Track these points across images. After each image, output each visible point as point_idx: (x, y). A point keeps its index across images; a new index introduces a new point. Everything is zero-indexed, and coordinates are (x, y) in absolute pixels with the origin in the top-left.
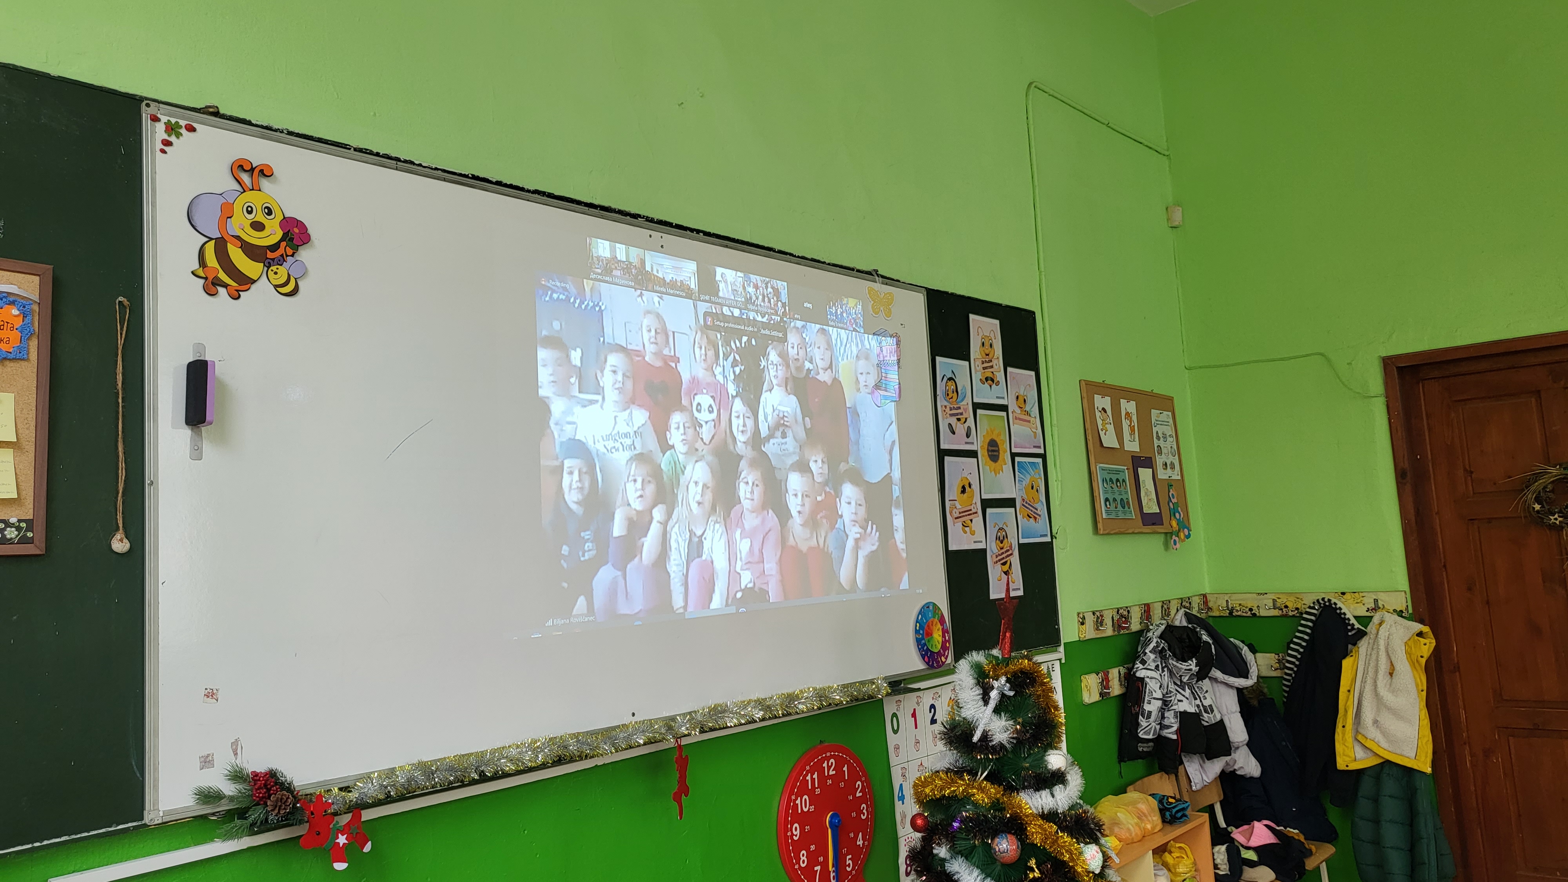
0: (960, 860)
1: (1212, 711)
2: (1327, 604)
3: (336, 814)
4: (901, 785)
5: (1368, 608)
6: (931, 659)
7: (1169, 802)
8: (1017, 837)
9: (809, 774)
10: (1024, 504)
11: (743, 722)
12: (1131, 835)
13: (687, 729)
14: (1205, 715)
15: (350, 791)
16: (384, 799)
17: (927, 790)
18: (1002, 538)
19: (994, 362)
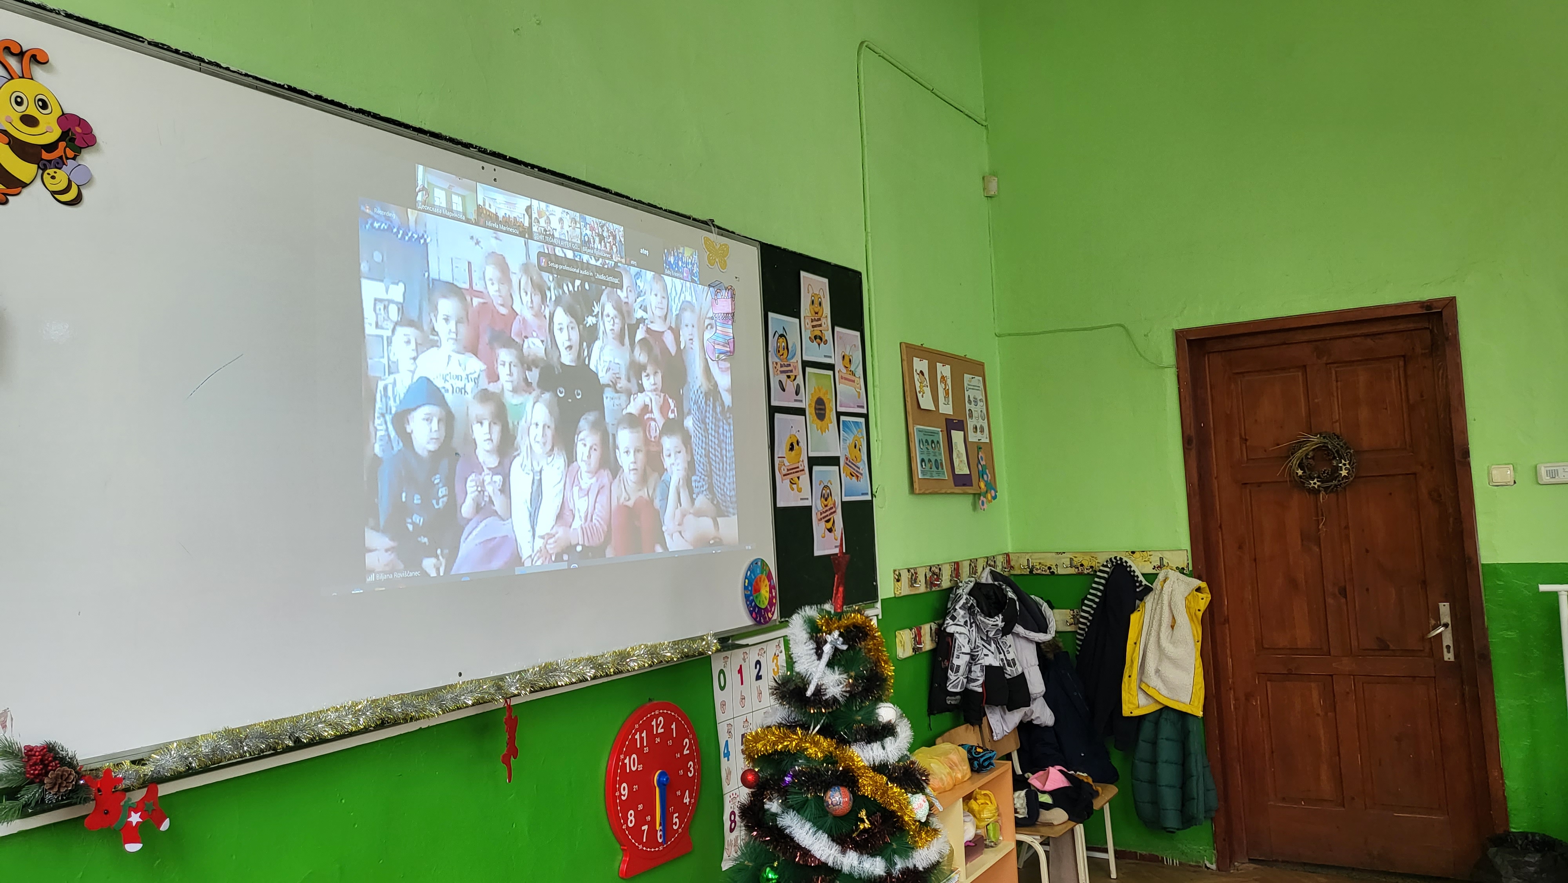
0: (792, 813)
1: (1015, 664)
2: (1119, 562)
3: (128, 790)
4: (727, 741)
5: (1154, 566)
6: (758, 614)
7: (977, 751)
8: (849, 789)
9: (638, 733)
10: (848, 462)
11: (574, 680)
12: (943, 785)
13: (517, 688)
14: (1008, 668)
15: (144, 765)
16: (184, 772)
17: (759, 746)
18: (826, 496)
19: (823, 321)
